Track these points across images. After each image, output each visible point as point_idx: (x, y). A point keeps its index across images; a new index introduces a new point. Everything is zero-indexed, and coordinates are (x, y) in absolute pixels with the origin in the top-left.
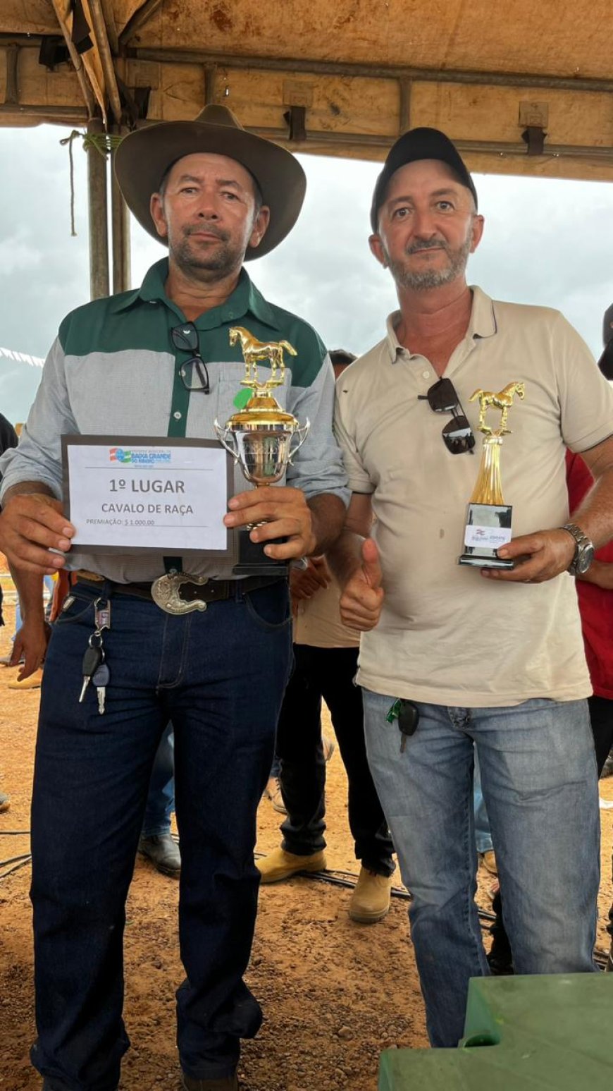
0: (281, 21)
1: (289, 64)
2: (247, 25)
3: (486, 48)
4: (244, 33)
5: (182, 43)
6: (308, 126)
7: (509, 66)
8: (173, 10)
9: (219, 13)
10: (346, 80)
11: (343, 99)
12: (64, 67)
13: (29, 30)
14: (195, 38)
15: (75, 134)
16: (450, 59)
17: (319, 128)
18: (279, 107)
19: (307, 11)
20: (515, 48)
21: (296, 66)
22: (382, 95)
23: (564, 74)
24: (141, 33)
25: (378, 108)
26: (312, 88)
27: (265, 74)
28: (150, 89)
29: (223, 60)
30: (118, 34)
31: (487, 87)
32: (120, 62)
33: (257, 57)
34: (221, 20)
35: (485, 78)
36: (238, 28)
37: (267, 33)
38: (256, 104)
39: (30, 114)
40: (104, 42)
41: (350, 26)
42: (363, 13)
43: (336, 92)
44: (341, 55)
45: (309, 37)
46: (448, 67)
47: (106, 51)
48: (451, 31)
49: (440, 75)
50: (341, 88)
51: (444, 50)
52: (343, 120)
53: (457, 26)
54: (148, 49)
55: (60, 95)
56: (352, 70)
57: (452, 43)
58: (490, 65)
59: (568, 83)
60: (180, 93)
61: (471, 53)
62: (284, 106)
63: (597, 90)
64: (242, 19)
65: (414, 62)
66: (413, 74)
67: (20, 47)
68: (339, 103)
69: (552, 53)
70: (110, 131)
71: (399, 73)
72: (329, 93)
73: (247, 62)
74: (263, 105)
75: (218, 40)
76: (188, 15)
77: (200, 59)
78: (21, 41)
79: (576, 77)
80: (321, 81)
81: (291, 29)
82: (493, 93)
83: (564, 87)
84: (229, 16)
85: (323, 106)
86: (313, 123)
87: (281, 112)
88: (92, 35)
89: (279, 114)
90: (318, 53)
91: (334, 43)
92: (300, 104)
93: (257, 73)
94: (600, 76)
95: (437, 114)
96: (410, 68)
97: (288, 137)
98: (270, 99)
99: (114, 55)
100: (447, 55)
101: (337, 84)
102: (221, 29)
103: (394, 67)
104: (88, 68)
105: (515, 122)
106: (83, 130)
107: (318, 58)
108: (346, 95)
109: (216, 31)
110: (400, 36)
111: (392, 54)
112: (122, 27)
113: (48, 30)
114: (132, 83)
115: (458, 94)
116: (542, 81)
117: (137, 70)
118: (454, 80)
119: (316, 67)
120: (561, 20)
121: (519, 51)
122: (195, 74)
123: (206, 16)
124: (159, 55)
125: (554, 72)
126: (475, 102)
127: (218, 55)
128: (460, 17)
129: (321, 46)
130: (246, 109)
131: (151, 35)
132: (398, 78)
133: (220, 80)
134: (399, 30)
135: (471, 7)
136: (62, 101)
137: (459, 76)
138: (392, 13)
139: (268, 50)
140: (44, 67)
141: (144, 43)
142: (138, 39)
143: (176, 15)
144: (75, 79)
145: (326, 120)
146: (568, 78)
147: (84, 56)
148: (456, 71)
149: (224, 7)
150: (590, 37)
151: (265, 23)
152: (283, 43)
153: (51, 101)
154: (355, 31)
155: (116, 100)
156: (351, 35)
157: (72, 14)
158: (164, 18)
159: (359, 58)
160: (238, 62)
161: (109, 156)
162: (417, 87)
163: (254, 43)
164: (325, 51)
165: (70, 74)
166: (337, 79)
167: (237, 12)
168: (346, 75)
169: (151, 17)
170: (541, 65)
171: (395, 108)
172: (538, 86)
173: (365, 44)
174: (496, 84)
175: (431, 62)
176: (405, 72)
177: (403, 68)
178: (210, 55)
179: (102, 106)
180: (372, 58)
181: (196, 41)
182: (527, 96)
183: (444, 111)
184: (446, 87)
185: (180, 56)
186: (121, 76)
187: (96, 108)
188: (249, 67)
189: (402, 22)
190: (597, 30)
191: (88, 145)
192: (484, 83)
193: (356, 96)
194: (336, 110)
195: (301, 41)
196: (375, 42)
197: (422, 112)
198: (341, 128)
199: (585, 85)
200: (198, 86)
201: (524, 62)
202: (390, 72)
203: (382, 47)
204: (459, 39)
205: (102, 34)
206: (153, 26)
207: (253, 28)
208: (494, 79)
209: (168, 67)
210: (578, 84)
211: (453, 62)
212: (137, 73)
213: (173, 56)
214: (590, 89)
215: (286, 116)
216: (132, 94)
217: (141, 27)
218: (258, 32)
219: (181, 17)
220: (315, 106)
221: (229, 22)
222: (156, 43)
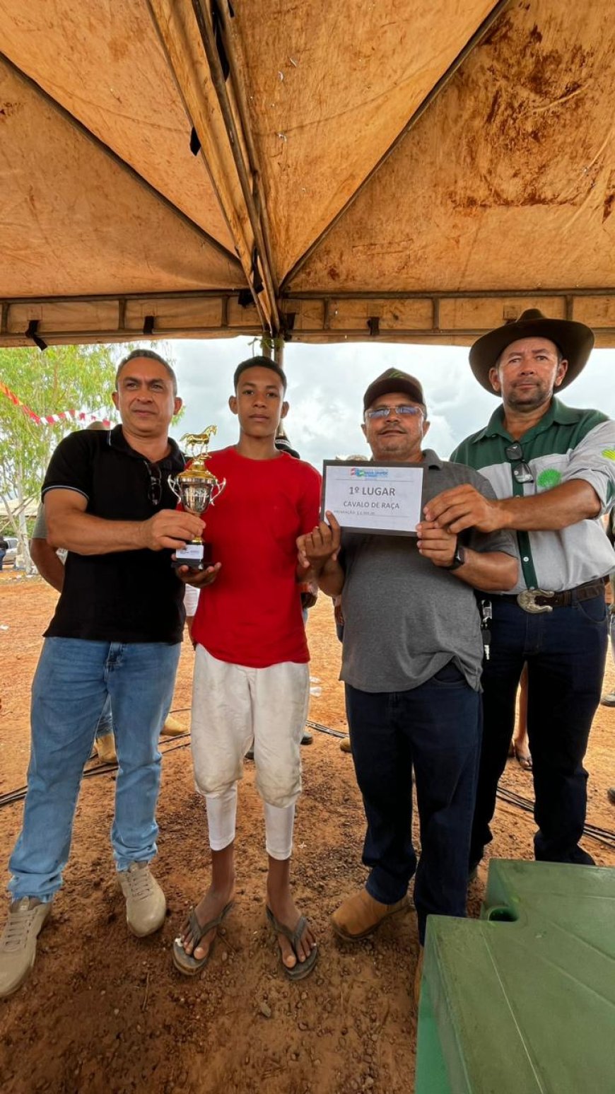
0: (366, 271)
1: (370, 296)
2: (347, 276)
3: (484, 277)
4: (346, 280)
5: (312, 288)
6: (380, 327)
7: (497, 286)
8: (308, 271)
9: (332, 270)
10: (402, 301)
11: (401, 312)
12: (251, 306)
13: (233, 287)
14: (319, 285)
15: (256, 340)
16: (462, 285)
17: (387, 328)
18: (364, 318)
19: (381, 265)
20: (501, 275)
21: (374, 296)
22: (424, 308)
23: (530, 288)
24: (291, 285)
25: (421, 316)
26: (383, 307)
27: (356, 301)
28: (295, 314)
29: (335, 295)
30: (279, 286)
31: (484, 299)
32: (280, 301)
33: (353, 293)
34: (333, 274)
35: (483, 294)
36: (343, 277)
37: (358, 279)
38: (353, 318)
39: (233, 331)
40: (270, 288)
41: (405, 271)
42: (412, 263)
43: (396, 308)
44: (399, 288)
45: (382, 279)
46: (461, 290)
47: (272, 293)
48: (463, 269)
49: (456, 295)
50: (399, 306)
51: (459, 279)
52: (400, 323)
53: (467, 265)
54: (295, 293)
55: (248, 321)
56: (406, 296)
57: (463, 276)
58: (485, 287)
59: (533, 293)
60: (311, 315)
61: (475, 280)
62: (367, 318)
63: (551, 296)
64: (345, 272)
65: (441, 289)
66: (441, 295)
67: (229, 297)
68: (398, 314)
69: (524, 277)
70: (274, 337)
71: (432, 295)
72: (392, 309)
73: (347, 296)
74: (356, 318)
75: (332, 285)
76: (316, 273)
77: (322, 296)
78: (230, 294)
79: (539, 289)
80: (388, 303)
81: (371, 276)
82: (487, 302)
83: (531, 296)
84: (337, 271)
85: (389, 316)
86: (383, 325)
87: (366, 321)
88: (264, 284)
89: (365, 322)
90: (386, 288)
91: (395, 281)
92: (376, 316)
93: (352, 301)
94: (553, 287)
95: (455, 316)
96: (438, 292)
97: (369, 333)
98: (360, 315)
99: (277, 298)
100: (460, 283)
101: (397, 303)
102: (334, 279)
103: (429, 292)
104: (262, 303)
105: (501, 318)
106: (260, 338)
107: (386, 290)
108: (402, 309)
109: (331, 280)
110: (433, 275)
111: (429, 285)
112: (281, 282)
113: (243, 287)
114: (286, 311)
115: (466, 304)
116: (517, 293)
117: (288, 305)
118: (464, 297)
119: (386, 296)
120: (530, 255)
121: (503, 277)
122: (319, 304)
123: (325, 273)
124: (300, 296)
125: (525, 288)
126: (477, 308)
127: (332, 293)
128: (468, 260)
129: (388, 284)
130: (347, 321)
131: (297, 285)
132: (432, 298)
133: (332, 306)
134: (432, 271)
135: (475, 253)
136: (250, 324)
137: (467, 294)
138: (429, 261)
139: (360, 288)
140: (241, 306)
141: (293, 290)
142: (289, 288)
143: (309, 273)
144: (256, 312)
145: (390, 323)
146: (534, 290)
147: (260, 295)
148: (465, 291)
149: (335, 267)
150: (548, 264)
151: (357, 273)
152: (367, 284)
153: (244, 324)
154: (407, 274)
155: (277, 320)
156: (405, 276)
157: (253, 274)
158: (303, 276)
159: (410, 288)
160: (342, 296)
161: (273, 350)
162: (443, 302)
163: (351, 285)
164: (390, 286)
165: (254, 309)
166: (397, 301)
167: (342, 269)
168: (402, 298)
169: (296, 276)
170: (516, 284)
171: (430, 314)
172: (515, 296)
173: (413, 280)
174: (490, 297)
175: (450, 288)
176: (435, 294)
177: (434, 292)
178: (327, 293)
179: (269, 323)
180: (417, 288)
181: (319, 287)
182: (508, 302)
183: (459, 314)
184: (460, 301)
185: (311, 295)
186: (280, 307)
187: (267, 327)
188: (348, 299)
189: (434, 266)
190: (552, 260)
191: (263, 345)
192: (482, 297)
193: (408, 309)
194: (396, 318)
195: (377, 282)
196: (419, 279)
197: (446, 315)
198: (399, 327)
199: (545, 293)
200: (320, 311)
201: (506, 283)
202: (428, 295)
203: (423, 282)
204: (467, 273)
205: (270, 284)
206: (297, 280)
207: (350, 277)
208: (488, 294)
209: (305, 302)
210: (539, 293)
211: (463, 286)
212: (288, 306)
213: (307, 296)
214: (547, 296)
215: (369, 323)
216: (286, 317)
217: (290, 282)
218: (353, 279)
219: (312, 274)
220: (385, 316)
221: (338, 275)
222: (299, 289)
